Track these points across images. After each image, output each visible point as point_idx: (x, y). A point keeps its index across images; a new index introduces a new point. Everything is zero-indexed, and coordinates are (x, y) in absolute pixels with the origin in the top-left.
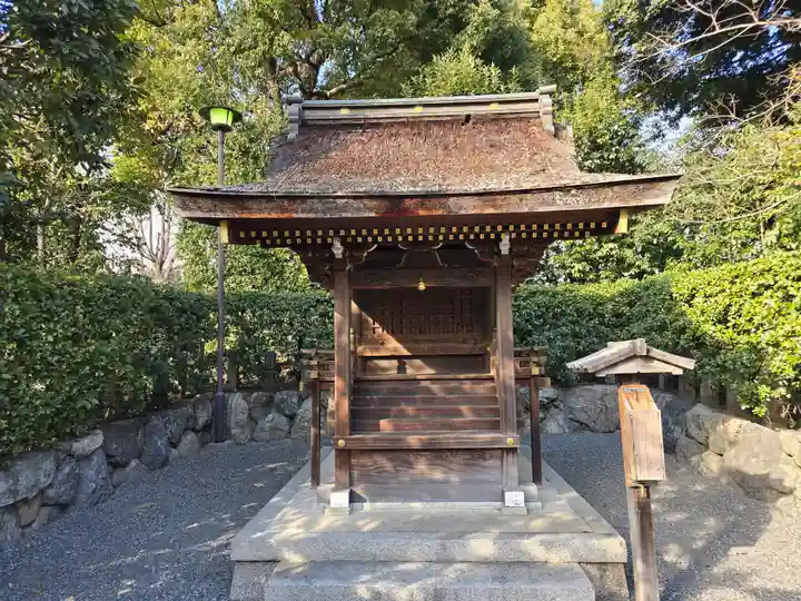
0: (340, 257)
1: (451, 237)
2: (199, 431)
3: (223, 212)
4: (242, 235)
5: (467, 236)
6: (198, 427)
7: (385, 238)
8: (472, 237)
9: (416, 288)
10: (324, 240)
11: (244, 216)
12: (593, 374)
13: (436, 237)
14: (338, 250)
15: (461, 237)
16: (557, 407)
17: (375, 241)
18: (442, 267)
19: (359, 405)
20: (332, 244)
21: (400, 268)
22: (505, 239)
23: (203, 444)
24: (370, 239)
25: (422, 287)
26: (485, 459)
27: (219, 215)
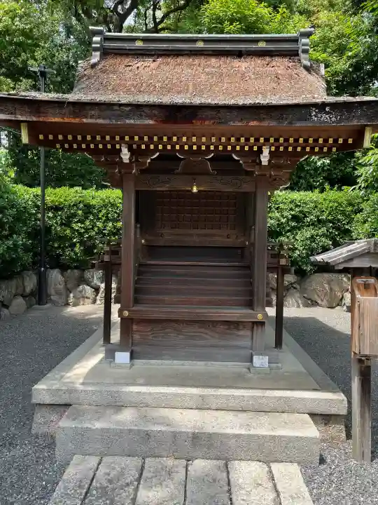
0: (128, 161)
1: (221, 148)
2: (26, 296)
3: (22, 115)
4: (41, 137)
5: (234, 147)
6: (25, 294)
7: (164, 147)
8: (238, 148)
9: (190, 191)
10: (113, 146)
11: (41, 119)
12: (334, 266)
13: (208, 147)
14: (125, 155)
15: (229, 148)
16: (295, 288)
17: (156, 149)
18: (212, 175)
19: (141, 284)
20: (120, 150)
21: (178, 174)
22: (266, 151)
23: (29, 307)
24: (152, 147)
25: (195, 190)
26: (239, 330)
27: (20, 118)
